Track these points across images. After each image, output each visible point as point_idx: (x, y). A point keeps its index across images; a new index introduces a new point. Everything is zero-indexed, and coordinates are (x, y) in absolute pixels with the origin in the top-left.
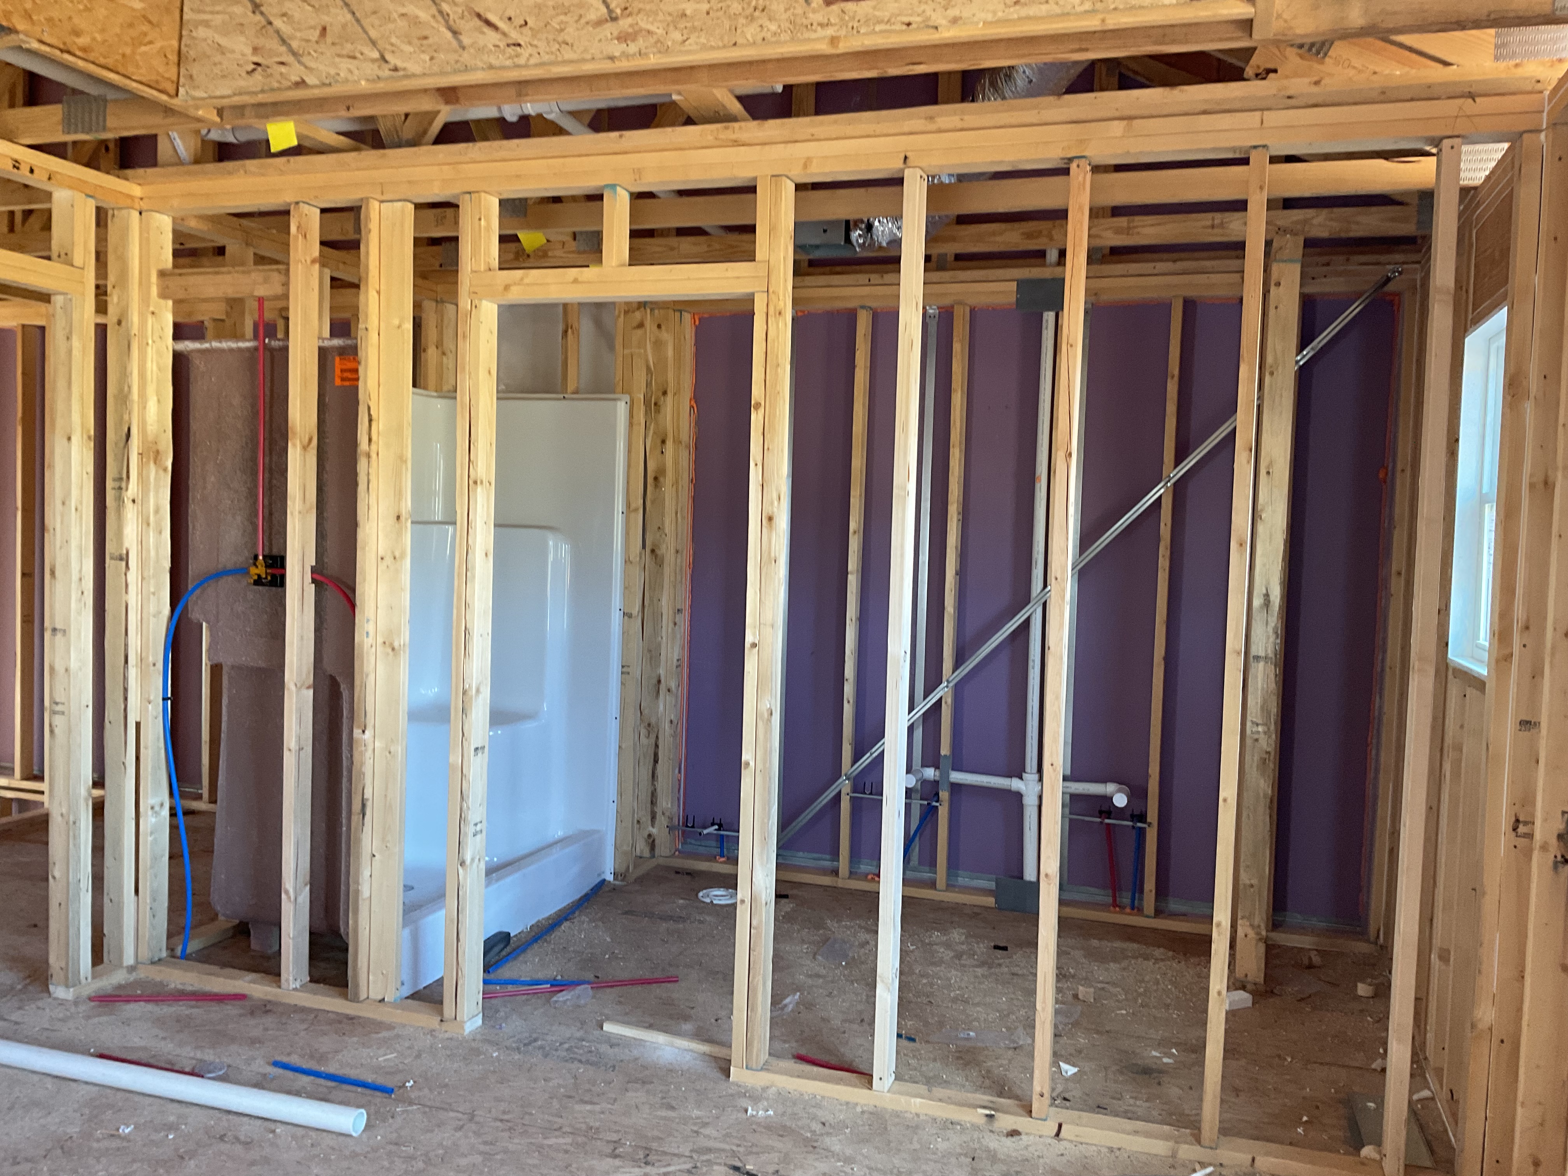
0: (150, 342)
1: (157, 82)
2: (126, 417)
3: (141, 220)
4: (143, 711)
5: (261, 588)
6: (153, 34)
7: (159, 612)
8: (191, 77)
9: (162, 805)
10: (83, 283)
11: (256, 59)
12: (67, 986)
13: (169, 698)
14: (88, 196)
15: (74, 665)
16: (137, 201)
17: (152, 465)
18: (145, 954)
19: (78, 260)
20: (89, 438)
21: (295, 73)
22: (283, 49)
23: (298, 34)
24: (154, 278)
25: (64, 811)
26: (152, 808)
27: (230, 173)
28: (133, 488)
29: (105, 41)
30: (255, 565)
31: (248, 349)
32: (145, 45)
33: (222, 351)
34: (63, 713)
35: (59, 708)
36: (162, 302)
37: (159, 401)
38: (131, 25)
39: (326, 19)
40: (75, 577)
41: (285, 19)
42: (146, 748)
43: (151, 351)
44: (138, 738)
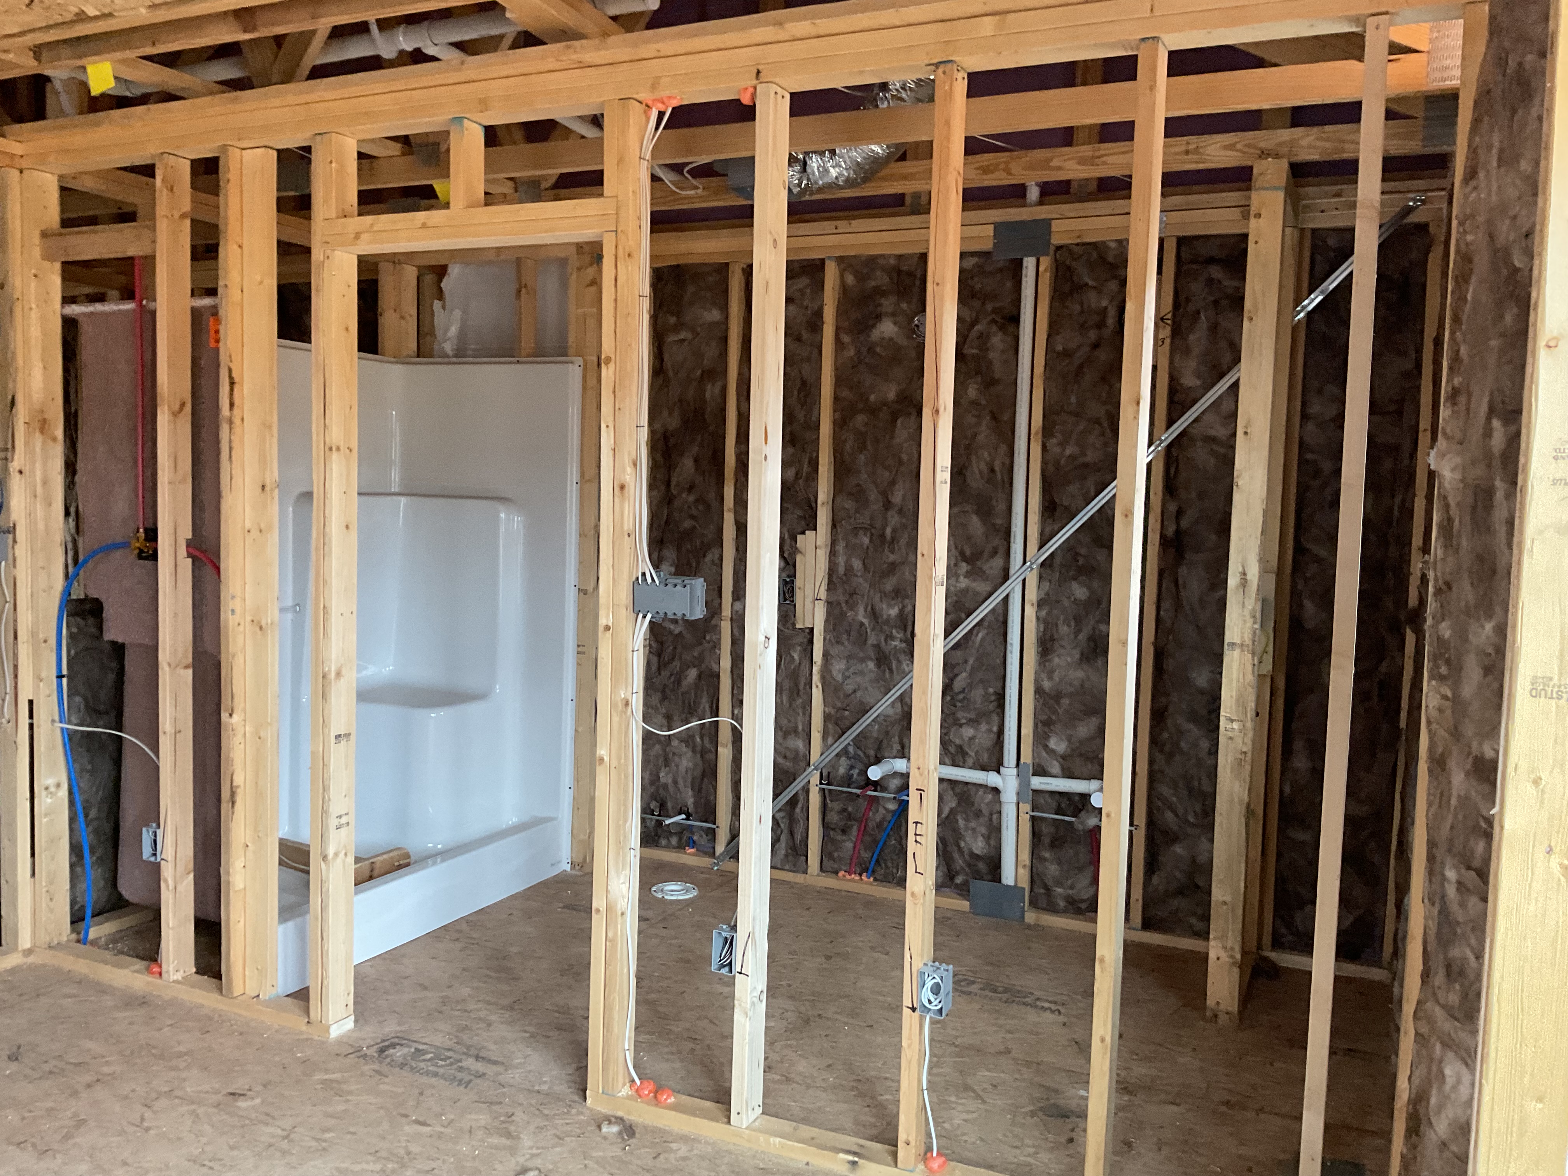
0: (34, 306)
2: (11, 385)
3: (21, 178)
4: (36, 688)
5: (143, 562)
7: (52, 586)
9: (58, 785)
13: (63, 676)
16: (16, 159)
17: (38, 434)
18: (43, 938)
24: (36, 239)
26: (47, 788)
28: (19, 459)
30: (138, 538)
31: (127, 311)
33: (103, 314)
36: (47, 264)
37: (45, 368)
42: (39, 727)
43: (34, 315)
44: (31, 716)
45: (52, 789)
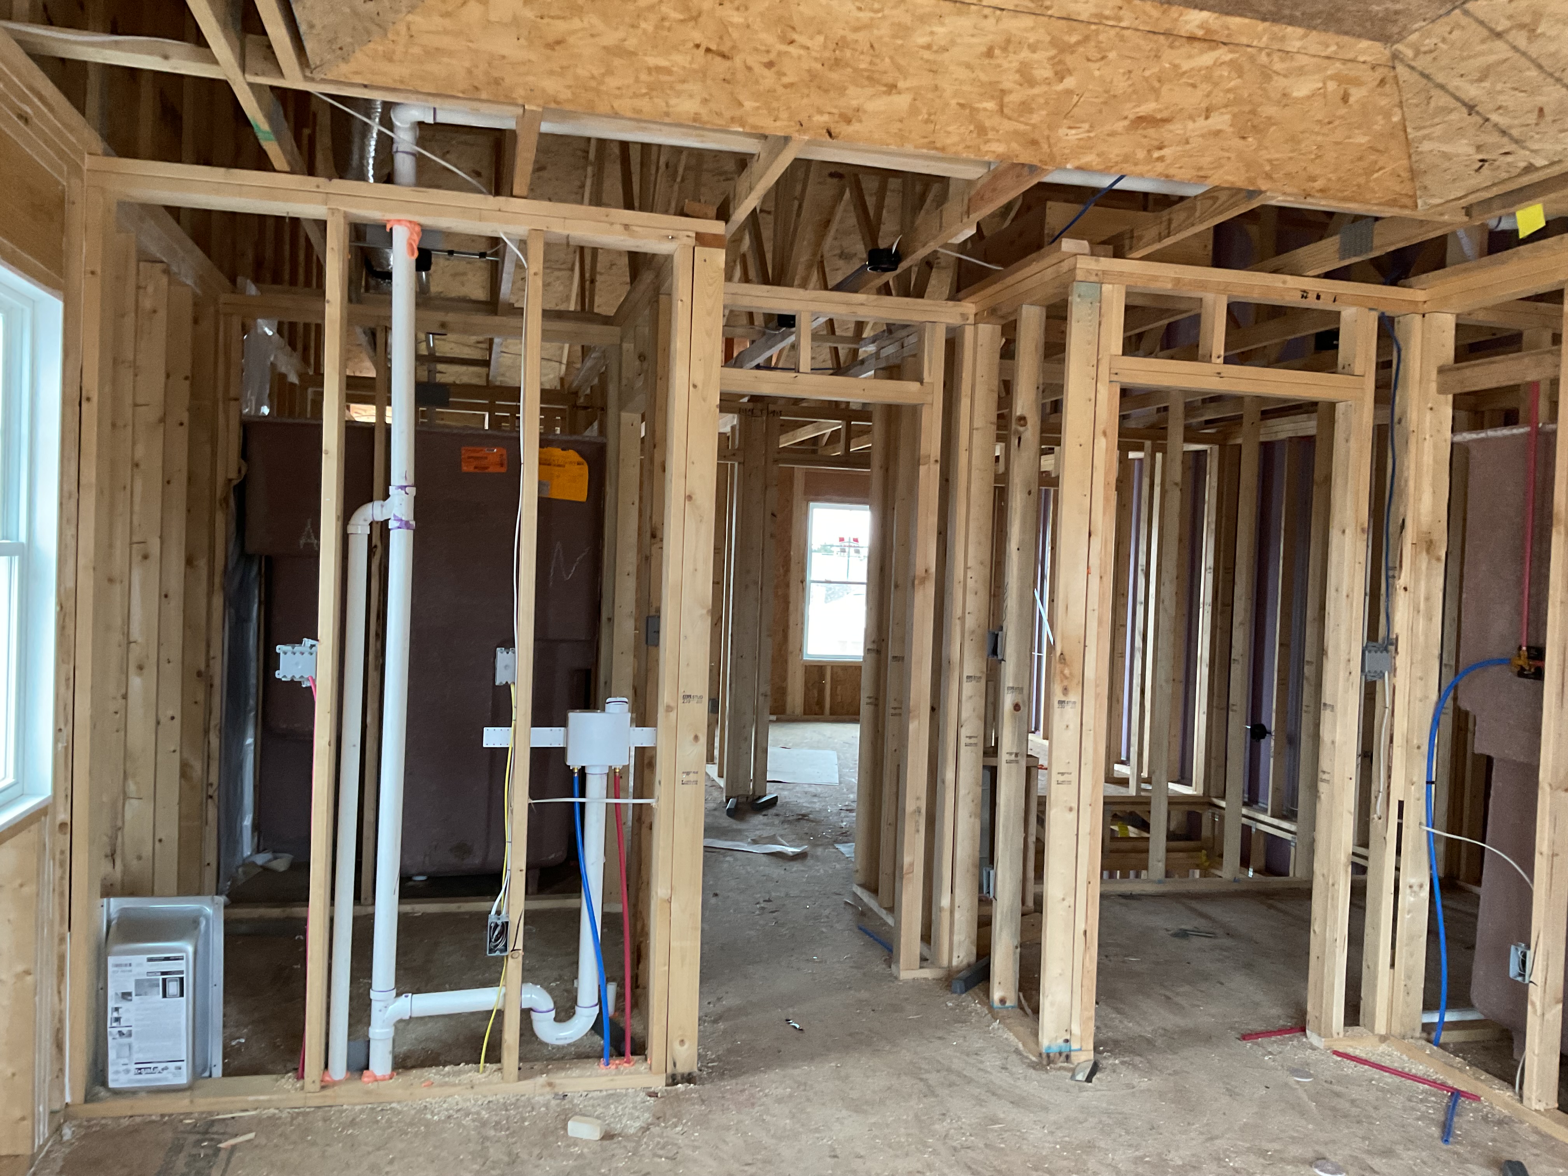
0: (1427, 437)
1: (1395, 200)
2: (1402, 509)
3: (1423, 322)
4: (1407, 791)
5: (1525, 680)
6: (1382, 160)
7: (1427, 697)
8: (1425, 188)
9: (1421, 886)
10: (1362, 389)
11: (1481, 157)
12: (1319, 1035)
13: (1433, 783)
14: (1371, 309)
15: (1338, 738)
16: (1420, 305)
17: (1424, 554)
18: (1397, 1029)
19: (1358, 369)
20: (1363, 530)
21: (1521, 159)
22: (1505, 140)
23: (1516, 122)
24: (1434, 375)
25: (1325, 872)
26: (1411, 887)
27: (1503, 263)
28: (1404, 578)
29: (1339, 179)
30: (1520, 656)
31: (1522, 434)
32: (1377, 171)
33: (1497, 439)
34: (1328, 781)
35: (1325, 777)
36: (1442, 397)
37: (1434, 492)
38: (1360, 159)
39: (1540, 100)
40: (1344, 657)
41: (1501, 111)
42: (1407, 827)
43: (1428, 446)
44: (1400, 815)
45: (1416, 888)
